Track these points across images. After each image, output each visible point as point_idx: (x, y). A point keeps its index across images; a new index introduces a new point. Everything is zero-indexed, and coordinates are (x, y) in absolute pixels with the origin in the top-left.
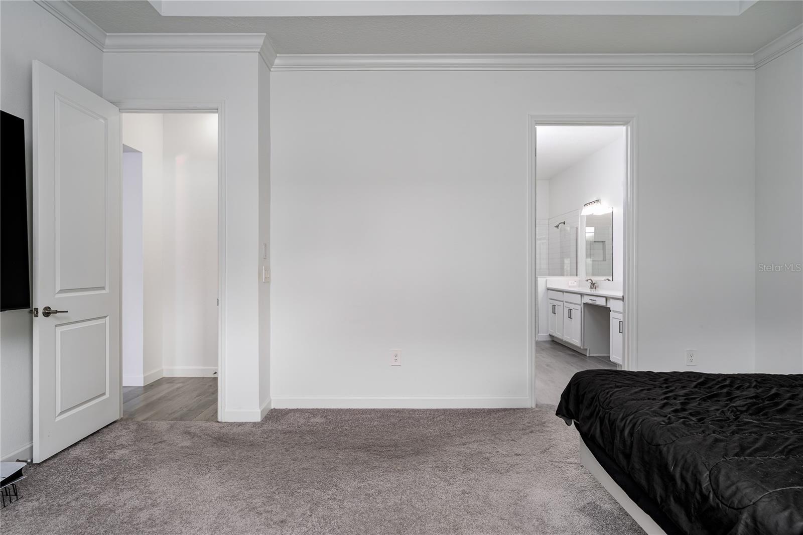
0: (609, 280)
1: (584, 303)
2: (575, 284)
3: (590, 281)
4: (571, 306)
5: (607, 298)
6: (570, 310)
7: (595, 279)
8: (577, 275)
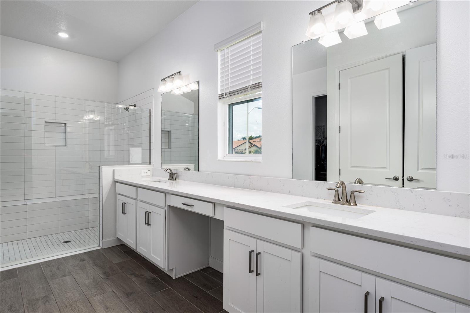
0: (189, 170)
1: (169, 206)
2: (149, 173)
3: (169, 171)
4: (150, 209)
5: (214, 204)
6: (147, 214)
7: (175, 167)
8: (150, 163)
